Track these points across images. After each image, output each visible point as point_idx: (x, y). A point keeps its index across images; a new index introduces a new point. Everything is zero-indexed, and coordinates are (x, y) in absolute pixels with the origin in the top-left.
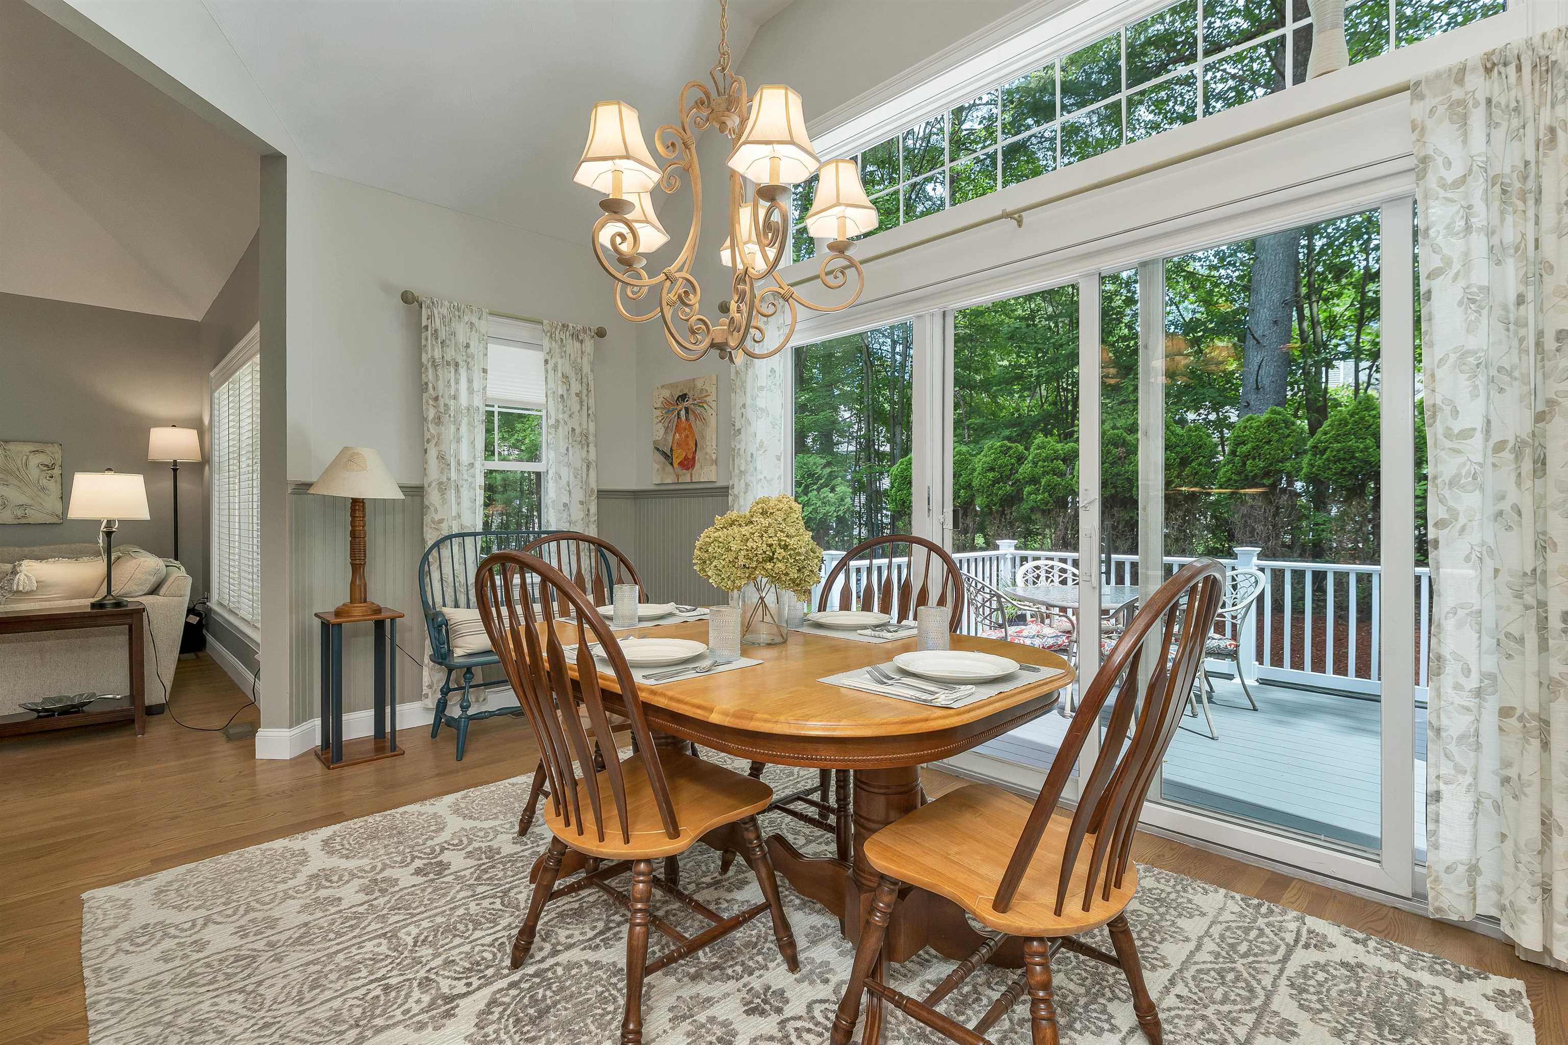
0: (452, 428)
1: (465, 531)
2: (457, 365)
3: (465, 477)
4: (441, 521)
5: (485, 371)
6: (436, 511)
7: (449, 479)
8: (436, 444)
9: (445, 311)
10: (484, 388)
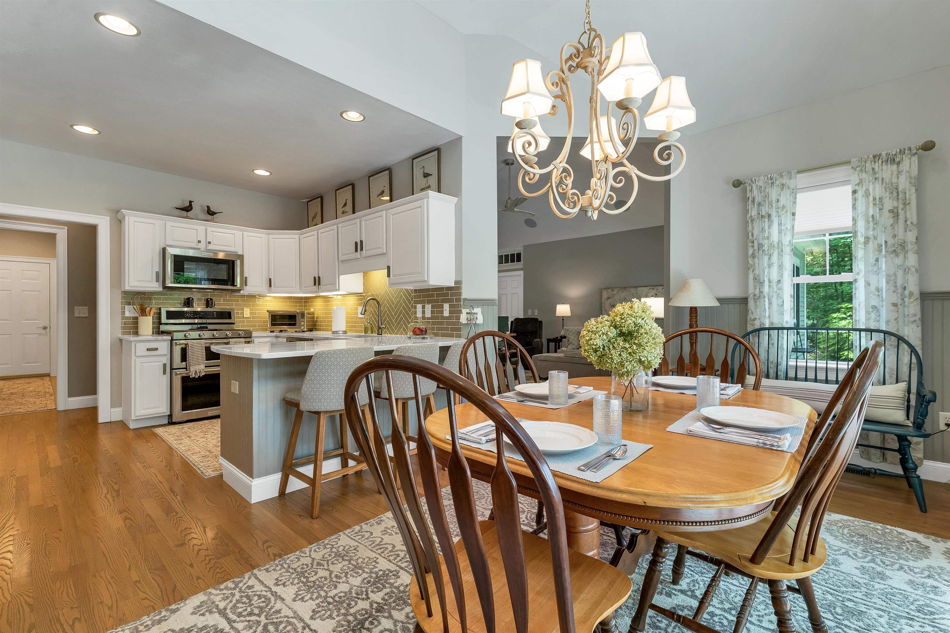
0: (766, 258)
1: (774, 326)
2: (769, 216)
3: (775, 289)
4: (755, 319)
5: (794, 214)
6: (752, 313)
7: (761, 292)
8: (753, 271)
9: (761, 183)
10: (793, 227)
